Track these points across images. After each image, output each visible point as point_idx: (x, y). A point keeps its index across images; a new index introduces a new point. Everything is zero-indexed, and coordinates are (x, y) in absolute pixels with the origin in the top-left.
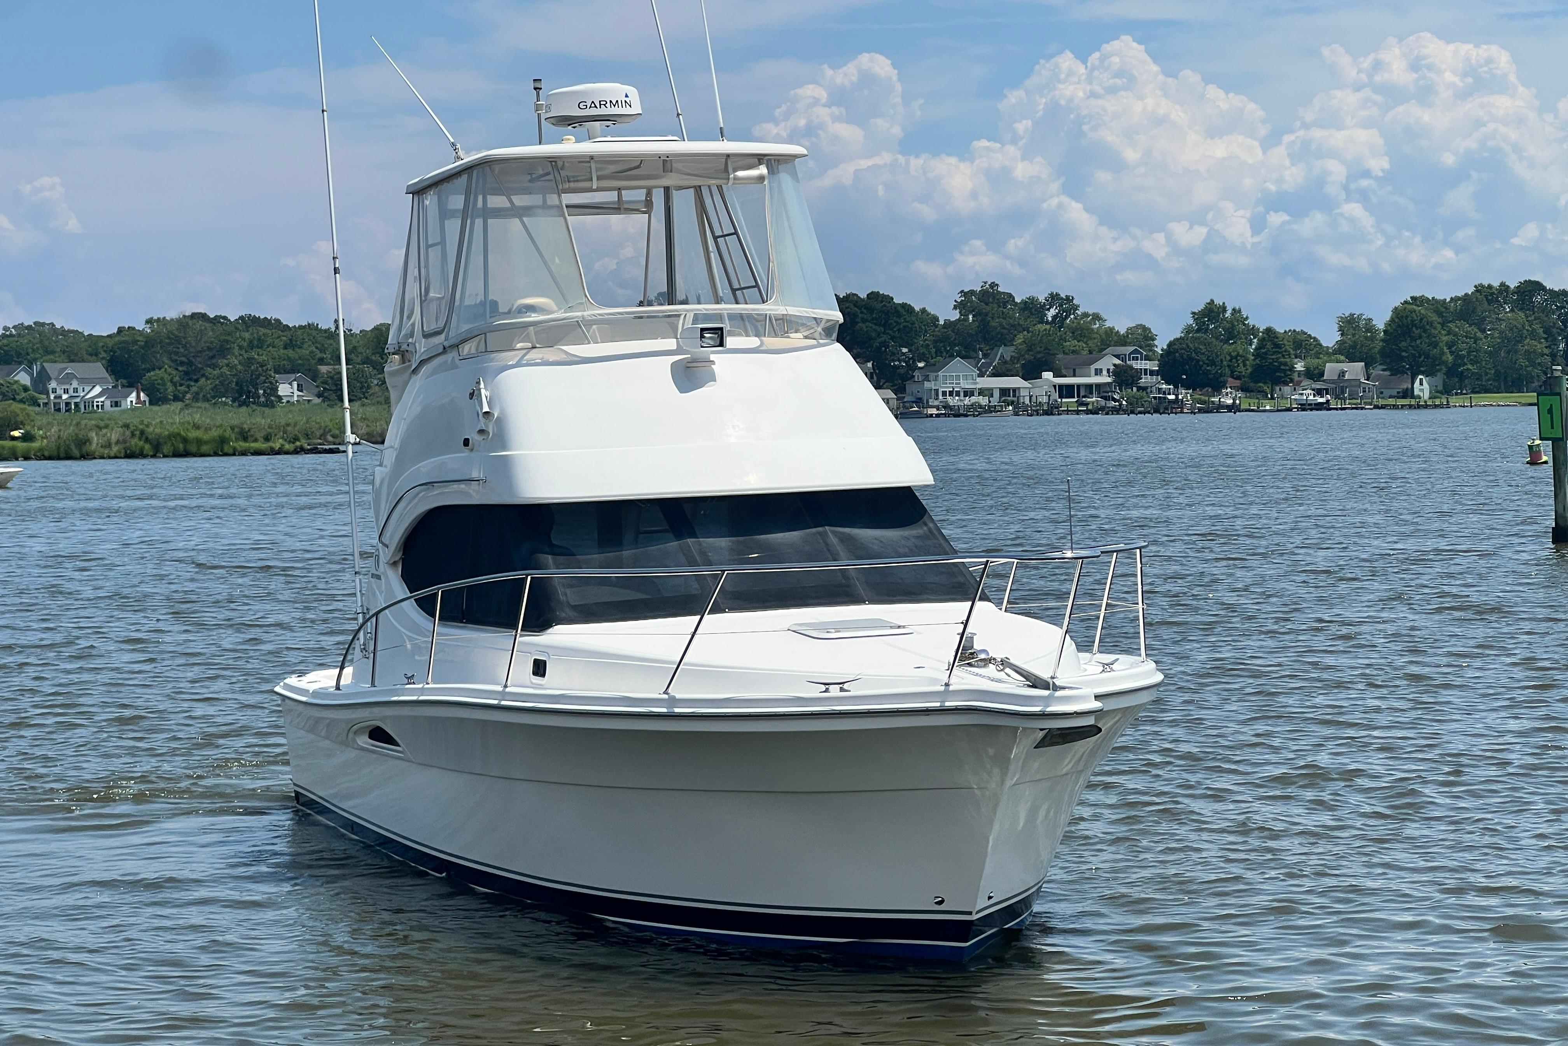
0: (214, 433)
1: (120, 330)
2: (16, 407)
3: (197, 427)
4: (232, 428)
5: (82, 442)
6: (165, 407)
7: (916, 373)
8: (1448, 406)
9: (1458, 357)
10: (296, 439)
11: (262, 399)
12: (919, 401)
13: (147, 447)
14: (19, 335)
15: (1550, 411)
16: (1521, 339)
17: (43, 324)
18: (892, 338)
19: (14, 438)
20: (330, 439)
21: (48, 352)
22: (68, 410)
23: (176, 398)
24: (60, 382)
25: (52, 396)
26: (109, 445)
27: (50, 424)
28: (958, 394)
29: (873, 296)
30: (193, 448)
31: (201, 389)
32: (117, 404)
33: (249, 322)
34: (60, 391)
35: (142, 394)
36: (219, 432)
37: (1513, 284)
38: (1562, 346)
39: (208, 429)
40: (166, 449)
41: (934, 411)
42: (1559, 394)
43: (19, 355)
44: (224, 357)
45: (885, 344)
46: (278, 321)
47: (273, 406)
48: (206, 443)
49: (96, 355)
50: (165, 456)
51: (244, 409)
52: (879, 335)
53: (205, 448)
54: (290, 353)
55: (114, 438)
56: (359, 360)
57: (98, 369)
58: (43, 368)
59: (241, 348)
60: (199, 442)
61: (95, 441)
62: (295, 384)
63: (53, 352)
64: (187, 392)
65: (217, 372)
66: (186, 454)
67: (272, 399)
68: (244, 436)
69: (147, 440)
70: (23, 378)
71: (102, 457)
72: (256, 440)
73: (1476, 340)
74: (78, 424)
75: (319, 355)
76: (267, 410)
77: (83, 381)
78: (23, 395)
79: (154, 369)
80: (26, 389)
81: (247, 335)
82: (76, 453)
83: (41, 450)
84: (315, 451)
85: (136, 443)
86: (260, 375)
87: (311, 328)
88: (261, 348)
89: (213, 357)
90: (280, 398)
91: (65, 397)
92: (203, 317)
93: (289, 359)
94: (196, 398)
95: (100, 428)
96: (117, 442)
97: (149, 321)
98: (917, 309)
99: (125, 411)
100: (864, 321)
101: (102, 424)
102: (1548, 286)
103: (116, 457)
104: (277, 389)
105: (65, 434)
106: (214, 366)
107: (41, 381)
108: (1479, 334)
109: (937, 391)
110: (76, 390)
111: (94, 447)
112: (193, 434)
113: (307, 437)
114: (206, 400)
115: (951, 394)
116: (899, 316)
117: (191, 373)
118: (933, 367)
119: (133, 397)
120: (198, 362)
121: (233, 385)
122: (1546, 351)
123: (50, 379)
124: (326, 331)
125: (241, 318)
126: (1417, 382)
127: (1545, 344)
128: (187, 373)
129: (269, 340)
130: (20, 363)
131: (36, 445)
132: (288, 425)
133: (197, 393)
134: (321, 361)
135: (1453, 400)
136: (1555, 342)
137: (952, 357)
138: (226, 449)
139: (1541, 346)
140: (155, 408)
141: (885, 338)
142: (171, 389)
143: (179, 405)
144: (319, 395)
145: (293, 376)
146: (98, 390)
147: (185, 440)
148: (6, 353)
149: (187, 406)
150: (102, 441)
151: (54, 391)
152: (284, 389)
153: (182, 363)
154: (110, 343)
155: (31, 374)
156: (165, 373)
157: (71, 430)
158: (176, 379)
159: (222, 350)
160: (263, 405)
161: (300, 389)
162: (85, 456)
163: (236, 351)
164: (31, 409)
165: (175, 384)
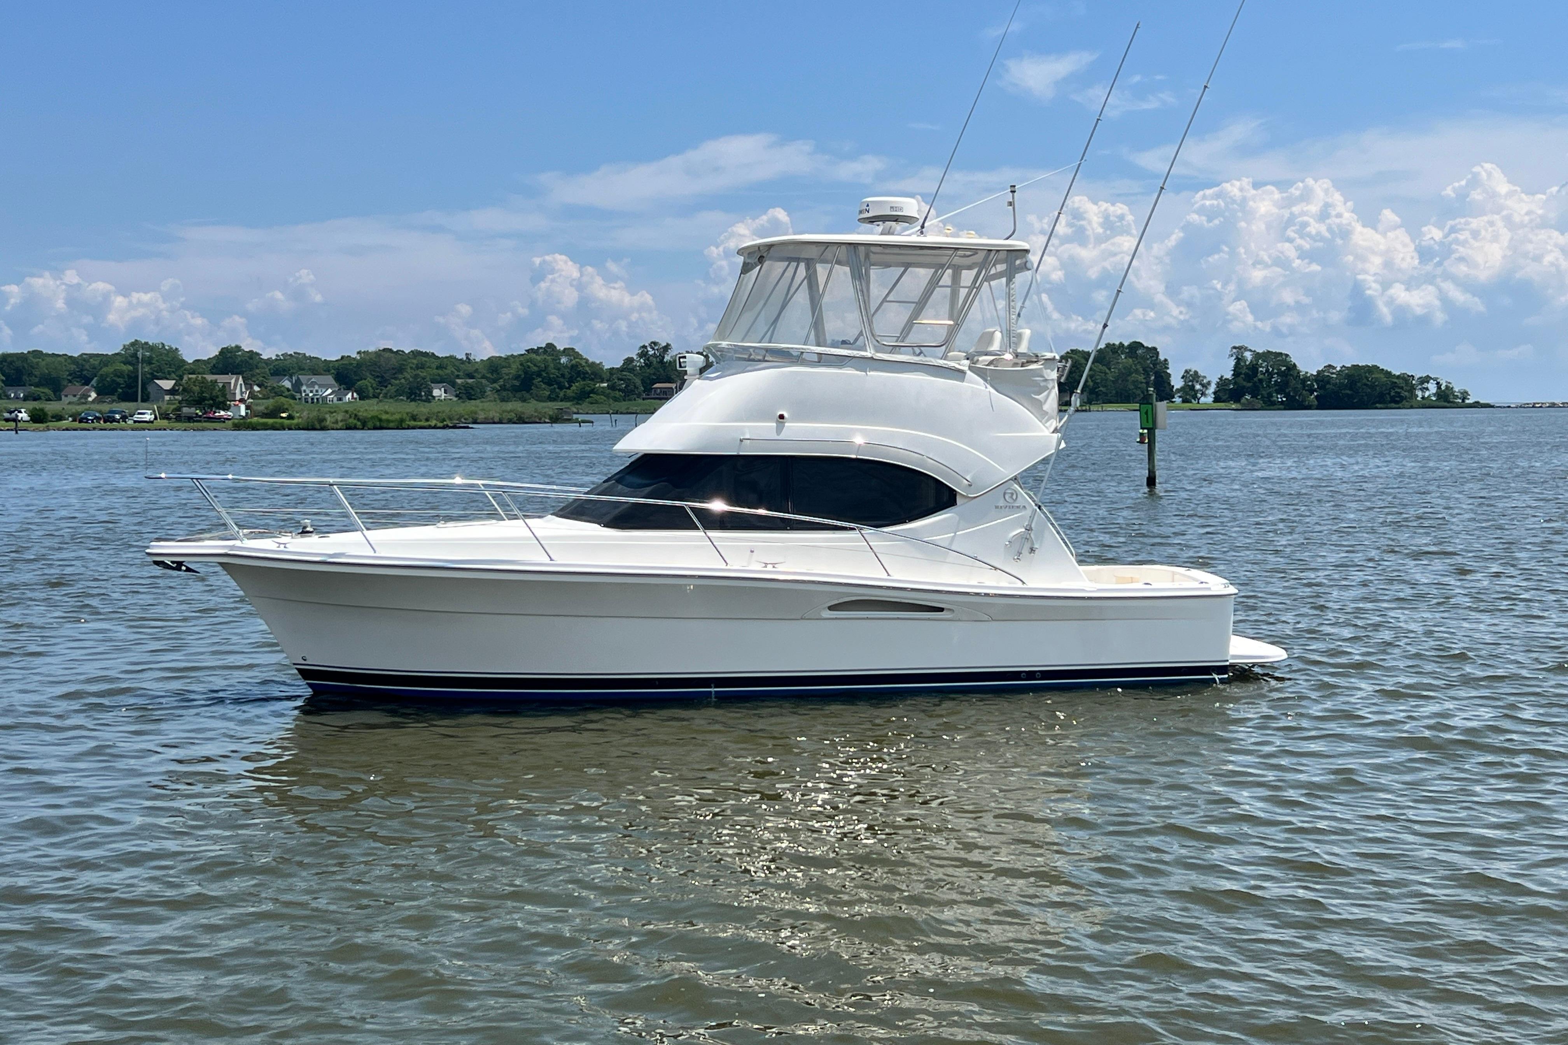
0: (397, 417)
1: (343, 357)
2: (283, 399)
3: (387, 413)
4: (407, 414)
5: (322, 420)
6: (368, 401)
8: (1090, 411)
9: (1095, 383)
10: (444, 420)
11: (424, 398)
13: (359, 423)
14: (285, 360)
15: (1146, 413)
16: (1130, 374)
17: (298, 354)
19: (283, 418)
20: (463, 420)
21: (301, 369)
22: (313, 403)
23: (375, 397)
24: (308, 386)
25: (303, 394)
26: (336, 422)
27: (303, 410)
30: (385, 425)
31: (388, 391)
32: (340, 399)
33: (416, 354)
34: (308, 392)
35: (355, 395)
36: (400, 416)
37: (1126, 344)
38: (1153, 378)
39: (393, 414)
40: (370, 425)
42: (1152, 404)
43: (284, 370)
44: (402, 373)
46: (433, 354)
47: (430, 402)
48: (392, 421)
49: (329, 371)
50: (369, 429)
51: (413, 403)
53: (391, 425)
54: (440, 372)
55: (339, 418)
56: (479, 376)
57: (330, 379)
58: (298, 378)
59: (411, 368)
60: (388, 421)
61: (329, 419)
62: (443, 390)
63: (303, 370)
64: (380, 393)
65: (397, 382)
66: (381, 428)
67: (430, 398)
68: (414, 418)
69: (359, 420)
70: (287, 384)
71: (333, 429)
72: (421, 421)
73: (1106, 373)
74: (319, 410)
75: (456, 373)
76: (427, 404)
77: (320, 386)
78: (287, 393)
79: (361, 380)
80: (288, 390)
81: (415, 361)
82: (318, 426)
83: (298, 424)
84: (454, 427)
85: (352, 421)
86: (421, 385)
87: (452, 358)
88: (424, 368)
89: (394, 374)
90: (434, 397)
91: (311, 395)
92: (390, 350)
93: (439, 375)
94: (385, 396)
95: (332, 413)
96: (342, 421)
97: (359, 353)
99: (346, 403)
101: (332, 410)
102: (1146, 345)
103: (341, 429)
104: (432, 392)
105: (311, 416)
106: (396, 379)
107: (297, 386)
108: (1107, 371)
110: (317, 391)
111: (328, 422)
112: (384, 417)
113: (451, 419)
114: (391, 397)
117: (383, 382)
119: (349, 395)
120: (387, 376)
121: (407, 390)
122: (1144, 381)
123: (302, 385)
124: (461, 360)
125: (412, 351)
126: (1073, 398)
127: (1143, 376)
128: (380, 382)
129: (428, 364)
130: (285, 375)
131: (295, 421)
132: (439, 412)
133: (386, 394)
134: (458, 377)
135: (1093, 408)
136: (1148, 376)
138: (404, 425)
139: (1141, 378)
140: (362, 402)
142: (371, 391)
143: (375, 401)
144: (457, 396)
145: (441, 385)
146: (330, 391)
147: (380, 420)
148: (277, 370)
149: (381, 401)
150: (333, 420)
151: (305, 391)
152: (436, 392)
153: (378, 377)
154: (337, 365)
155: (291, 382)
156: (368, 382)
157: (315, 414)
158: (374, 385)
159: (400, 369)
160: (424, 401)
161: (445, 393)
162: (323, 428)
163: (409, 370)
164: (292, 401)
165: (373, 388)
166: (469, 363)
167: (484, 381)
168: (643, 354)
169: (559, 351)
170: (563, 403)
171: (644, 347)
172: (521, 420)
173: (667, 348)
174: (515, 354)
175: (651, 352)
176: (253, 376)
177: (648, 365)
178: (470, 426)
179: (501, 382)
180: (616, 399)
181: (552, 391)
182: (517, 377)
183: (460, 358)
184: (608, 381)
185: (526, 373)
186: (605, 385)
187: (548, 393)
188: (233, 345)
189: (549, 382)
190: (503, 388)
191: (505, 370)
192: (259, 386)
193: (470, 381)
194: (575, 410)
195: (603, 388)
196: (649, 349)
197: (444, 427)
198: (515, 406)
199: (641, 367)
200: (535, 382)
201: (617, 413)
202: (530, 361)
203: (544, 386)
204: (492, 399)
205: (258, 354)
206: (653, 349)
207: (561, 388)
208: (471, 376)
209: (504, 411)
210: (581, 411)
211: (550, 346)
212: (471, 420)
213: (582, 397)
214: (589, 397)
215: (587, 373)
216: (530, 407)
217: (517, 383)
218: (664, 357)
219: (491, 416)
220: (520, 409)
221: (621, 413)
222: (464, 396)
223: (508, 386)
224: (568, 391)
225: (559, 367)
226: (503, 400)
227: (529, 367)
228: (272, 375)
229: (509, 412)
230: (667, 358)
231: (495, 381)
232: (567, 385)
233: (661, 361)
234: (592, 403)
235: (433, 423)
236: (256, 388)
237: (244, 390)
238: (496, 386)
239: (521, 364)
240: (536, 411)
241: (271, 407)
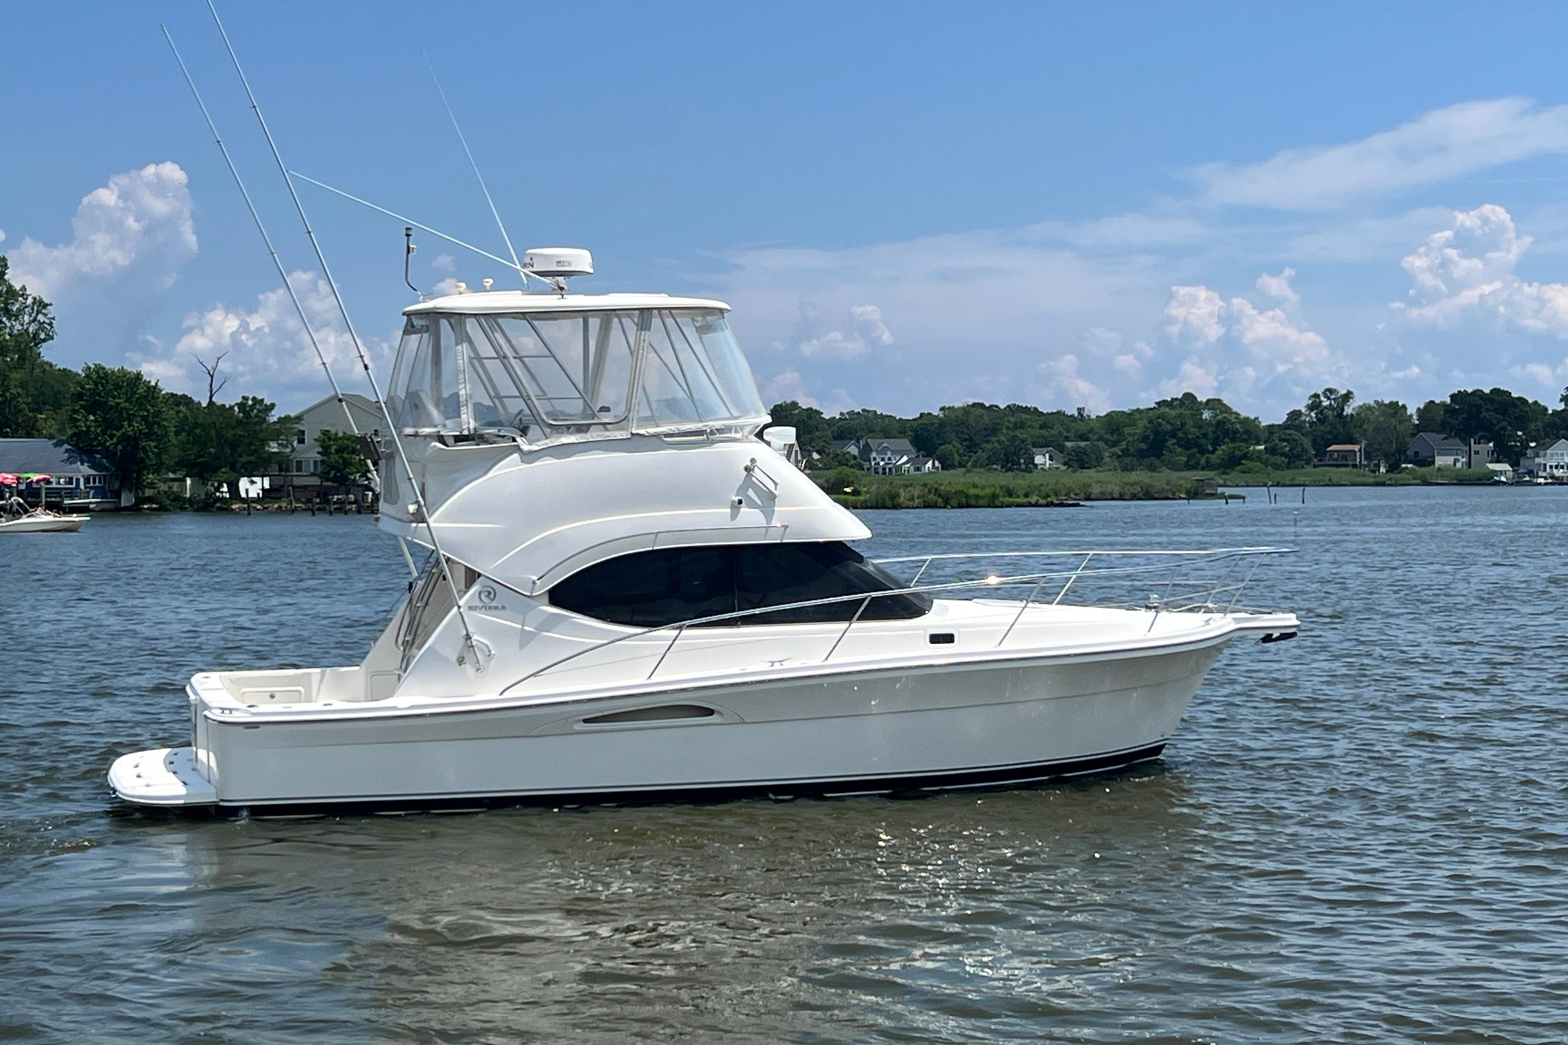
0: (988, 491)
1: (922, 415)
2: (847, 470)
3: (975, 486)
4: (1001, 488)
5: (894, 496)
6: (952, 471)
7: (1529, 452)
10: (1048, 496)
11: (1023, 467)
12: (1530, 473)
13: (940, 500)
14: (851, 419)
17: (868, 411)
18: (1510, 424)
19: (846, 493)
20: (1072, 496)
21: (871, 431)
22: (884, 473)
23: (961, 465)
24: (879, 453)
25: (873, 463)
26: (912, 499)
27: (871, 483)
28: (1562, 467)
29: (1496, 391)
30: (973, 502)
31: (979, 458)
32: (918, 469)
33: (1014, 409)
34: (878, 460)
35: (937, 463)
36: (992, 489)
39: (983, 488)
40: (954, 502)
41: (1542, 480)
43: (850, 433)
44: (996, 435)
45: (1504, 429)
46: (1036, 409)
47: (1031, 472)
48: (982, 498)
49: (905, 433)
50: (953, 507)
51: (1009, 474)
52: (1499, 422)
53: (981, 502)
54: (1044, 432)
55: (916, 494)
56: (1095, 438)
57: (906, 444)
58: (867, 442)
59: (1008, 428)
60: (977, 497)
61: (903, 496)
62: (1047, 455)
63: (873, 431)
64: (968, 461)
65: (989, 446)
66: (968, 506)
67: (1031, 466)
68: (1010, 493)
69: (940, 496)
70: (853, 450)
71: (908, 508)
72: (1018, 497)
74: (891, 483)
75: (1066, 434)
76: (1027, 475)
77: (894, 452)
78: (853, 462)
79: (945, 443)
80: (855, 458)
81: (1013, 419)
82: (889, 504)
83: (864, 502)
84: (1061, 505)
85: (932, 497)
86: (1022, 448)
87: (1059, 414)
88: (1023, 428)
89: (987, 435)
90: (1036, 466)
91: (882, 463)
92: (982, 405)
93: (1043, 437)
94: (975, 466)
95: (907, 487)
96: (919, 497)
97: (942, 409)
98: (1530, 401)
99: (925, 474)
100: (1487, 410)
101: (908, 483)
103: (917, 507)
104: (1033, 460)
105: (881, 490)
106: (988, 442)
107: (866, 451)
109: (1545, 465)
110: (890, 459)
111: (902, 500)
112: (973, 491)
113: (1056, 494)
114: (981, 466)
115: (1556, 467)
116: (1516, 406)
117: (972, 447)
118: (1543, 446)
119: (930, 464)
120: (977, 439)
121: (1002, 456)
123: (871, 451)
124: (1072, 416)
125: (1009, 406)
128: (968, 447)
129: (1029, 423)
130: (851, 439)
131: (862, 498)
132: (1041, 485)
133: (976, 462)
134: (1067, 439)
137: (1559, 439)
138: (997, 503)
140: (945, 472)
141: (1504, 423)
142: (957, 457)
143: (963, 470)
144: (1065, 464)
145: (1045, 450)
146: (905, 458)
147: (967, 496)
148: (842, 432)
149: (968, 471)
150: (908, 496)
151: (875, 459)
152: (1039, 459)
153: (965, 440)
154: (915, 424)
155: (859, 447)
156: (953, 447)
157: (885, 488)
158: (961, 451)
159: (994, 430)
160: (1023, 471)
161: (1051, 459)
162: (895, 507)
163: (1005, 431)
164: (859, 473)
165: (960, 455)
166: (1082, 420)
167: (1101, 444)
168: (1315, 404)
169: (1201, 403)
170: (1205, 472)
171: (1316, 396)
172: (1148, 495)
173: (1348, 396)
174: (1142, 408)
175: (1326, 403)
176: (812, 440)
177: (1322, 419)
178: (1081, 503)
179: (1123, 445)
180: (1276, 467)
181: (1190, 458)
182: (1144, 439)
183: (1070, 414)
184: (1265, 442)
185: (1157, 433)
186: (1262, 447)
187: (1185, 459)
188: (788, 402)
189: (1187, 445)
190: (1126, 453)
191: (1127, 430)
192: (818, 452)
193: (1083, 444)
194: (1221, 482)
195: (1260, 451)
196: (1322, 398)
197: (1048, 505)
198: (1140, 477)
199: (1312, 424)
200: (1169, 444)
201: (1277, 485)
202: (1163, 416)
203: (1179, 450)
204: (1111, 467)
205: (820, 413)
206: (1329, 398)
207: (1202, 451)
208: (1083, 437)
209: (1126, 484)
210: (1229, 483)
211: (1189, 396)
212: (1082, 495)
213: (1231, 463)
214: (1240, 464)
215: (1237, 432)
216: (1162, 477)
217: (1144, 446)
218: (1343, 410)
219: (1109, 490)
220: (1147, 481)
221: (1284, 486)
222: (1076, 465)
223: (1132, 451)
224: (1212, 457)
225: (1200, 424)
226: (1125, 469)
227: (1160, 425)
228: (835, 438)
229: (1132, 485)
230: (1348, 411)
231: (1115, 444)
232: (1211, 448)
233: (1340, 415)
234: (1244, 472)
235: (1033, 499)
236: (816, 456)
237: (799, 458)
238: (1116, 450)
239: (1150, 422)
240: (1168, 483)
241: (832, 480)
